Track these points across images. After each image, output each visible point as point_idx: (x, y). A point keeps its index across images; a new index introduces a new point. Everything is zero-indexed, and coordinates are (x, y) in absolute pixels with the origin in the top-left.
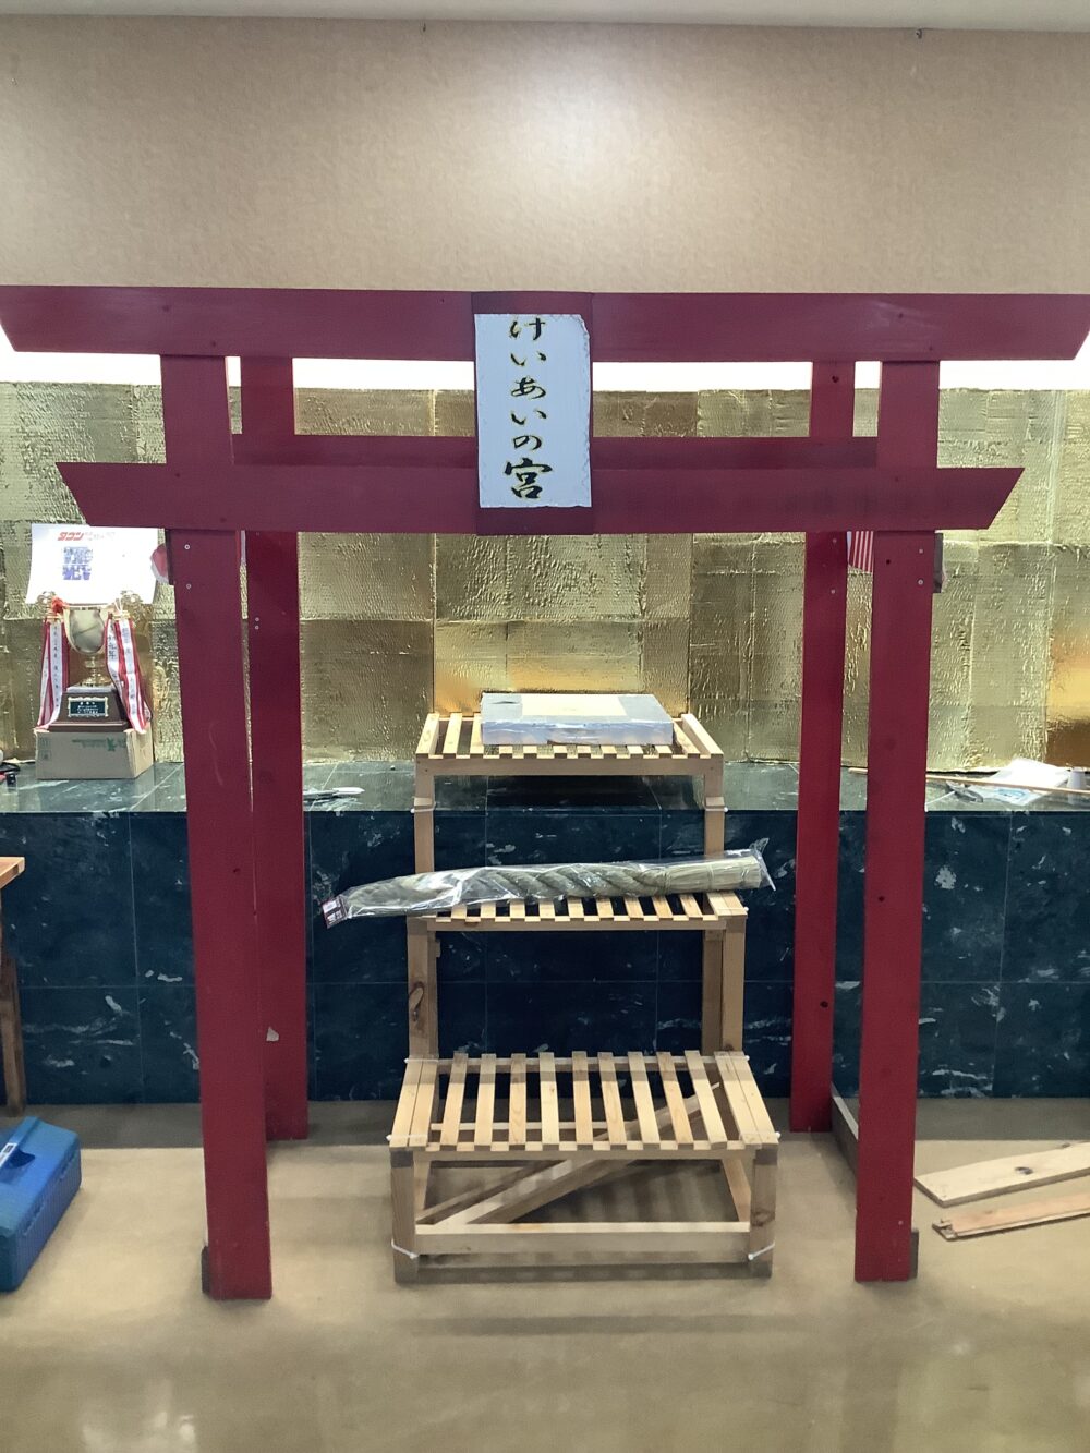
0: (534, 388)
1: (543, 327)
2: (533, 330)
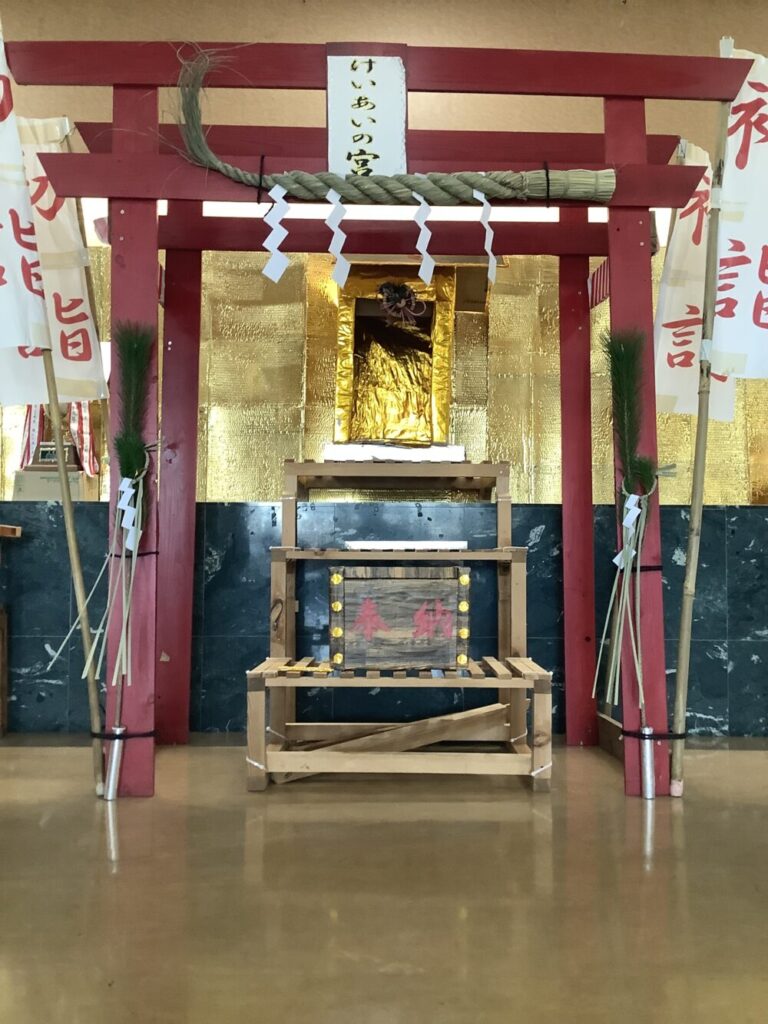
0: (367, 103)
1: (373, 65)
2: (367, 66)
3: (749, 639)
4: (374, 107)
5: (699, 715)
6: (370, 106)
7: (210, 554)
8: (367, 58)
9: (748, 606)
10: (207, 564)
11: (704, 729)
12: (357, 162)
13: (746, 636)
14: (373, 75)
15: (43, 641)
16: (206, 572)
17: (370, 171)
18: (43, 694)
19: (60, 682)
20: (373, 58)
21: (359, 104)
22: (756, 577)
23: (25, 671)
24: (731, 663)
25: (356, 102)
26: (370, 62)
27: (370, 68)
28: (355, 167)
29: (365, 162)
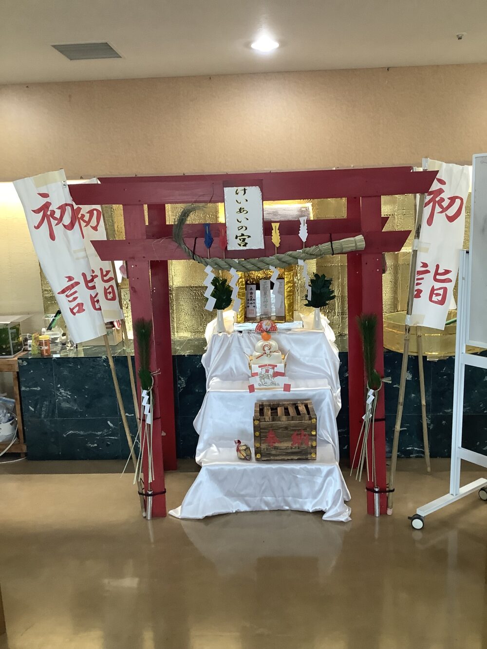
0: (244, 210)
1: (246, 191)
2: (243, 192)
3: (441, 413)
4: (247, 212)
5: (415, 449)
6: (245, 212)
7: (180, 379)
8: (243, 188)
9: (441, 398)
10: (179, 384)
11: (418, 455)
12: (240, 240)
13: (439, 413)
14: (246, 196)
15: (107, 420)
16: (179, 387)
17: (246, 244)
18: (109, 443)
19: (116, 438)
20: (246, 188)
21: (240, 211)
22: (447, 384)
23: (99, 433)
24: (432, 425)
25: (239, 210)
26: (245, 190)
27: (245, 193)
28: (240, 242)
29: (244, 240)
